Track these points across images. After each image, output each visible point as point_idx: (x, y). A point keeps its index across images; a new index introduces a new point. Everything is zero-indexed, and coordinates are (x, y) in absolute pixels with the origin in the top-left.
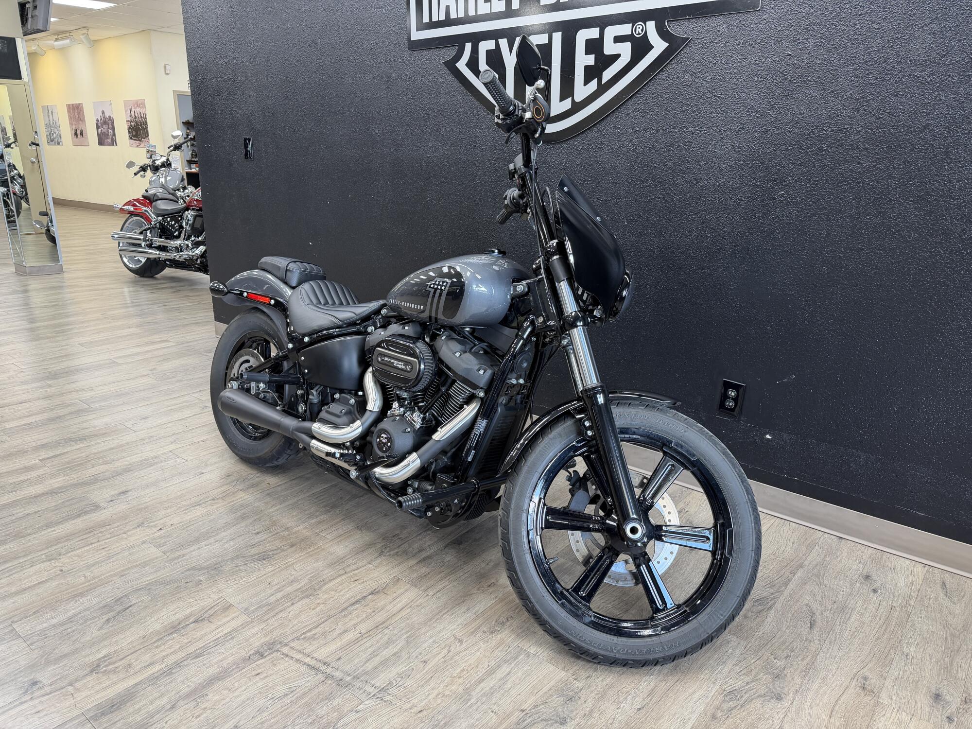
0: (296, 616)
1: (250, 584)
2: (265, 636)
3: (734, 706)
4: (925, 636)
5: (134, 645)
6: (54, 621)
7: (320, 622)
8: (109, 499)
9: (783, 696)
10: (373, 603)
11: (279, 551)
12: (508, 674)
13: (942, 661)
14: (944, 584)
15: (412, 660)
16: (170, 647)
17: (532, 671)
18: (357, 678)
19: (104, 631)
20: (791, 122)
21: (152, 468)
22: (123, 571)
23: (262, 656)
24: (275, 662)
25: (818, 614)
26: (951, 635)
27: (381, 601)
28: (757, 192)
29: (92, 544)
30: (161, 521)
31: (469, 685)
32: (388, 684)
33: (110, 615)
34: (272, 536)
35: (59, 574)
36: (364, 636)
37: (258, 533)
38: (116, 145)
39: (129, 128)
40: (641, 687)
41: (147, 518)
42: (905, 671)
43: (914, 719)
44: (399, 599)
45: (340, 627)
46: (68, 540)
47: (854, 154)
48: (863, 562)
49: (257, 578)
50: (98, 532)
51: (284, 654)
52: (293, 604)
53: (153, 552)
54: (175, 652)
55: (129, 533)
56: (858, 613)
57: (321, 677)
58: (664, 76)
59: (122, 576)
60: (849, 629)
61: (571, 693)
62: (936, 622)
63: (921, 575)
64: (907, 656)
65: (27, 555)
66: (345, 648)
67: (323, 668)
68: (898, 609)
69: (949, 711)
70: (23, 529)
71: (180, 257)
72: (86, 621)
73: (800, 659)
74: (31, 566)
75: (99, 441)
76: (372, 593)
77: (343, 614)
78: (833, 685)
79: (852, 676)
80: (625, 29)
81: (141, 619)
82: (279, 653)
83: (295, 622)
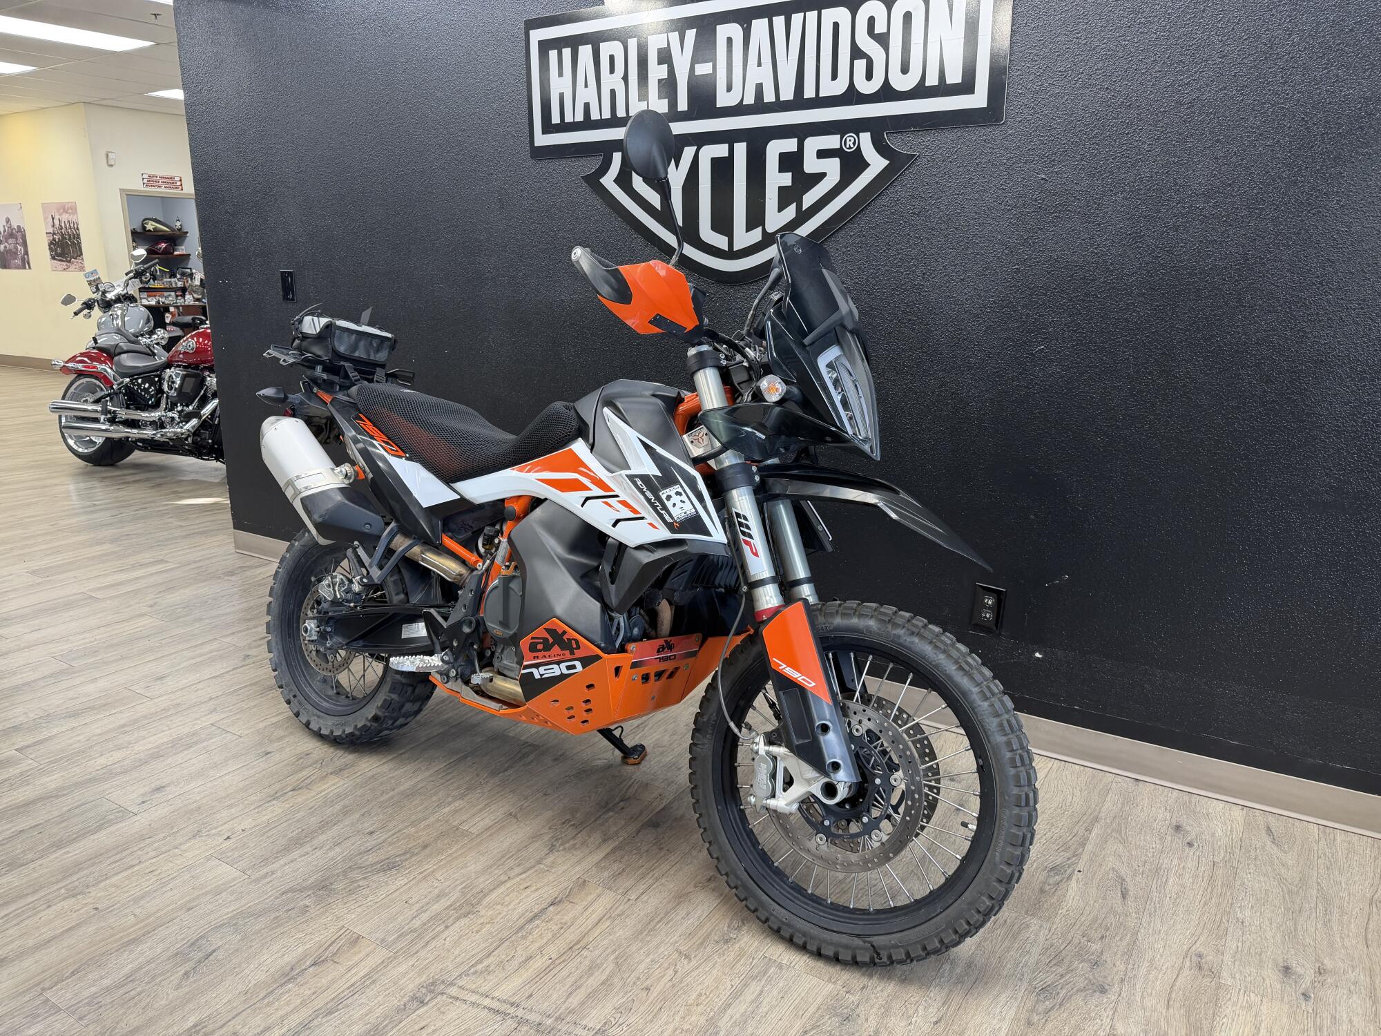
0: (456, 943)
1: (377, 905)
2: (420, 976)
3: (1050, 1006)
4: (1259, 896)
5: (235, 1005)
6: (106, 982)
7: (492, 948)
8: (139, 800)
9: (1107, 987)
10: (558, 917)
11: (408, 856)
12: (760, 994)
13: (1284, 926)
14: (1269, 830)
15: (629, 989)
16: (288, 1004)
17: (790, 987)
18: (560, 1019)
19: (187, 990)
20: (1049, 260)
21: (192, 749)
22: (189, 901)
23: (422, 1002)
24: (442, 1009)
25: (1128, 880)
26: (1289, 892)
27: (569, 913)
28: (1009, 346)
29: (132, 866)
30: (226, 825)
31: (712, 1014)
32: (605, 1023)
33: (188, 966)
34: (393, 835)
35: (94, 915)
36: (557, 962)
37: (371, 833)
38: (30, 268)
39: (51, 243)
40: (932, 994)
41: (203, 824)
42: (1244, 942)
43: (1265, 1000)
44: (592, 908)
45: (521, 954)
46: (93, 864)
47: (1128, 300)
48: (1169, 808)
49: (387, 896)
50: (136, 849)
51: (452, 997)
52: (447, 927)
53: (225, 872)
54: (296, 1010)
55: (183, 847)
56: (1176, 875)
57: (511, 1023)
58: (883, 201)
59: (190, 909)
60: (1168, 896)
61: (846, 1011)
62: (1268, 876)
63: (1241, 820)
64: (1242, 923)
65: (37, 890)
66: (535, 981)
67: (512, 1010)
68: (1221, 865)
69: (1303, 986)
70: (19, 854)
71: (162, 435)
72: (153, 978)
73: (1118, 938)
74: (49, 907)
75: (99, 717)
76: (553, 904)
77: (520, 934)
78: (1164, 968)
79: (1183, 954)
80: (832, 142)
81: (235, 968)
82: (445, 996)
83: (457, 952)
